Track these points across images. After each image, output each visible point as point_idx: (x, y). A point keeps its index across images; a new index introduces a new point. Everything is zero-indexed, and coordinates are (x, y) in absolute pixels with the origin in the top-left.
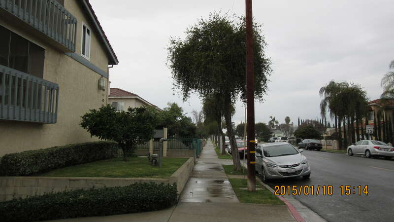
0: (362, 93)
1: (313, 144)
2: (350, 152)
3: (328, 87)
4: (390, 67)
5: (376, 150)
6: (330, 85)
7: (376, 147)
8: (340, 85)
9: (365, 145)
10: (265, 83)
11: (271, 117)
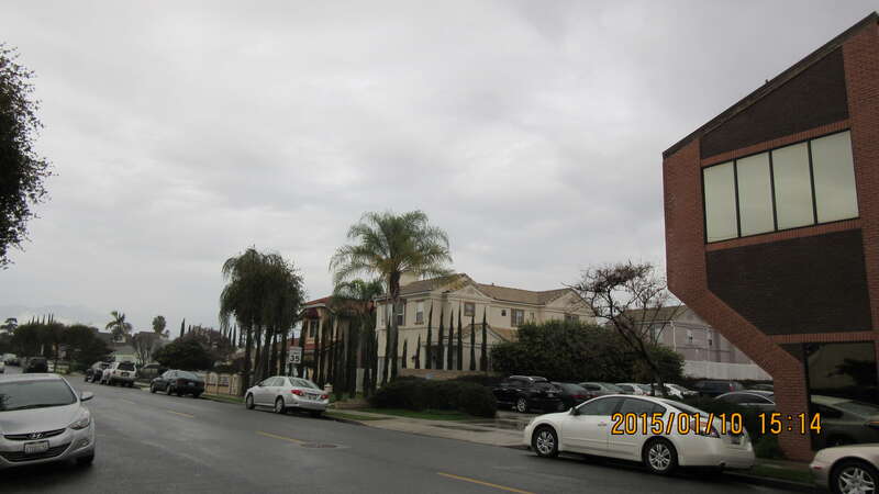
0: (295, 280)
1: (186, 381)
2: (249, 402)
3: (241, 259)
4: (349, 236)
5: (295, 396)
6: (247, 255)
7: (294, 392)
8: (265, 258)
9: (277, 388)
10: (20, 220)
11: (115, 314)
